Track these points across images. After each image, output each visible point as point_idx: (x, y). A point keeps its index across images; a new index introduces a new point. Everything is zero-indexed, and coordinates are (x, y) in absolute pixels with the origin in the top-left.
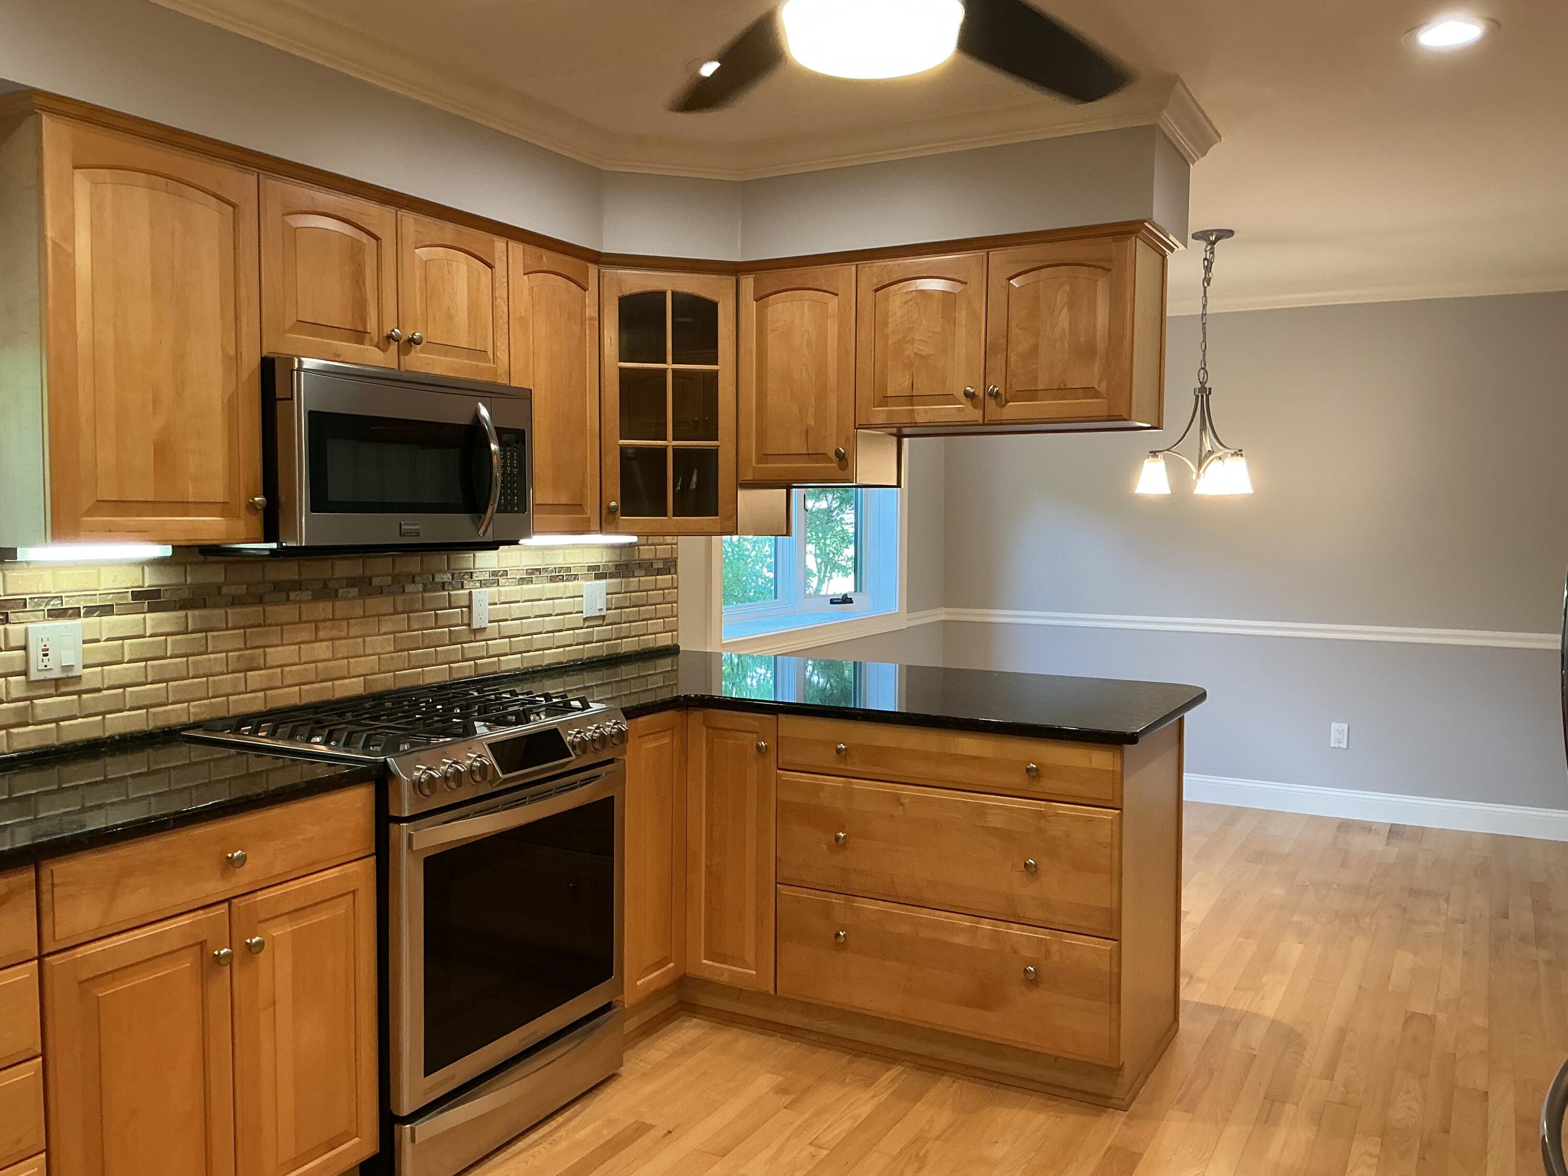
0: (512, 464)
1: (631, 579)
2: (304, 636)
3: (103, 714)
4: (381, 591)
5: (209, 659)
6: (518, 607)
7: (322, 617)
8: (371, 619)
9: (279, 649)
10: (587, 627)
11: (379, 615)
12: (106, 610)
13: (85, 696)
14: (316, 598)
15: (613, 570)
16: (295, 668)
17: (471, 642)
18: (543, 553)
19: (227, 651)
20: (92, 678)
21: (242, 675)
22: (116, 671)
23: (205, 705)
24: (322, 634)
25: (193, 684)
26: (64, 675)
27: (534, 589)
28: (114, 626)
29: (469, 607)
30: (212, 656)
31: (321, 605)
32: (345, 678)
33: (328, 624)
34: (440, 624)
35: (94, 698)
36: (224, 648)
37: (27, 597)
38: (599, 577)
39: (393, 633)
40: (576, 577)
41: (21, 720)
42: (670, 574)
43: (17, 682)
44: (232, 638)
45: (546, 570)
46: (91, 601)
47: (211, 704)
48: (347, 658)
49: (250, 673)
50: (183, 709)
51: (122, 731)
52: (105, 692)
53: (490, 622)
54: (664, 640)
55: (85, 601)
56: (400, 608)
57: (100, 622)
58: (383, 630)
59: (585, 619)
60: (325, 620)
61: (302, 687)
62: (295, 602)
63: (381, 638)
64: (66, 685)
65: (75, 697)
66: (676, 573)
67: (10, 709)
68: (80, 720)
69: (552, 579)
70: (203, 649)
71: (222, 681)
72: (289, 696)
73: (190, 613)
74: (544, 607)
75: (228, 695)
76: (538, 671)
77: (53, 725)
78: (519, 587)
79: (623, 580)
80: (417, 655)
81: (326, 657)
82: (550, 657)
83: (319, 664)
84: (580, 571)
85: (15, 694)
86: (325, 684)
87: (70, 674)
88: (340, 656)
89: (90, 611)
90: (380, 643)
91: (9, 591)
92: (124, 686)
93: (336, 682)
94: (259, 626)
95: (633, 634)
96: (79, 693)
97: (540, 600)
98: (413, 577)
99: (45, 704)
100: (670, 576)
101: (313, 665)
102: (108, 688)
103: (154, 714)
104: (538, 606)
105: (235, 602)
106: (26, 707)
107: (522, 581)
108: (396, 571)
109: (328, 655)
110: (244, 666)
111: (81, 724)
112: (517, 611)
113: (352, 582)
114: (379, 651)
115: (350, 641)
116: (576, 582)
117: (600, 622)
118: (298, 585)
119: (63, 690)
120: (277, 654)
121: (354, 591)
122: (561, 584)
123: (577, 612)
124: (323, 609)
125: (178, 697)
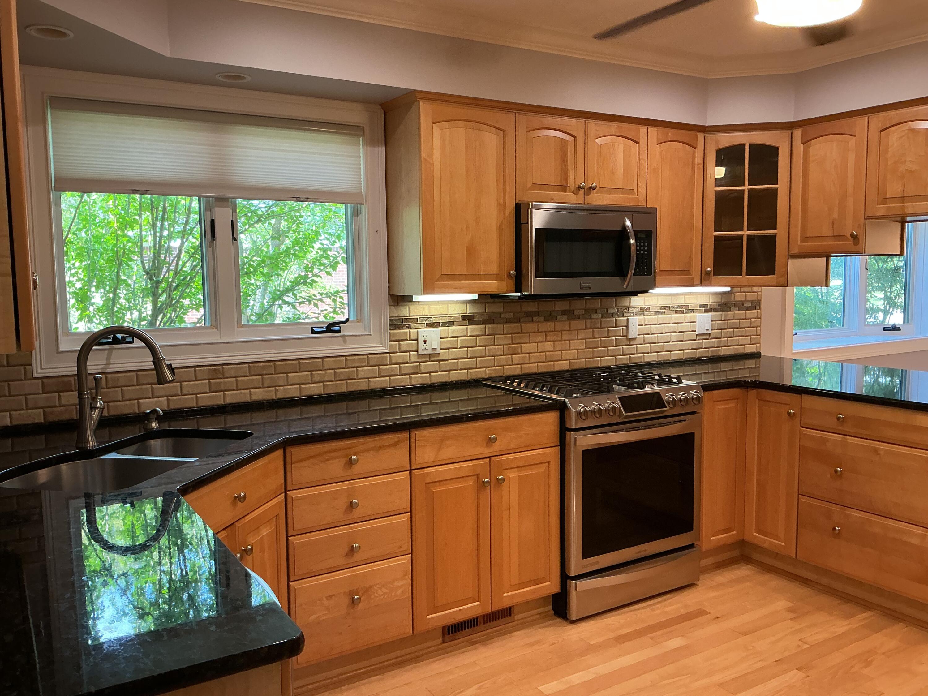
0: (644, 249)
1: (729, 313)
2: (541, 339)
3: (449, 371)
4: (579, 317)
5: (495, 348)
6: (656, 327)
7: (549, 330)
8: (574, 332)
9: (527, 345)
10: (699, 340)
11: (578, 330)
12: (451, 324)
13: (441, 362)
14: (547, 320)
15: (716, 307)
16: (535, 354)
17: (628, 345)
18: (671, 298)
19: (503, 345)
20: (444, 354)
21: (510, 356)
22: (454, 351)
23: (493, 370)
24: (548, 338)
25: (487, 360)
26: (432, 353)
27: (666, 318)
28: (453, 331)
29: (627, 326)
30: (497, 347)
31: (549, 324)
32: (560, 361)
33: (552, 333)
34: (610, 335)
35: (444, 364)
36: (502, 343)
37: (418, 317)
38: (706, 311)
39: (585, 339)
40: (692, 311)
41: (415, 371)
42: (755, 309)
43: (414, 355)
44: (505, 339)
45: (673, 307)
46: (444, 319)
47: (496, 369)
48: (561, 351)
49: (513, 356)
50: (483, 371)
51: (456, 379)
52: (450, 361)
53: (638, 335)
54: (751, 349)
55: (442, 319)
56: (589, 326)
57: (448, 329)
58: (580, 337)
59: (697, 335)
60: (550, 331)
61: (539, 364)
62: (536, 322)
63: (578, 341)
64: (434, 357)
65: (437, 362)
66: (760, 309)
67: (411, 366)
68: (439, 373)
69: (676, 312)
70: (492, 343)
71: (501, 358)
72: (532, 368)
73: (487, 326)
74: (671, 328)
75: (503, 366)
76: (667, 363)
77: (428, 375)
78: (656, 316)
79: (723, 313)
80: (598, 351)
81: (551, 349)
82: (675, 355)
83: (547, 353)
84: (694, 307)
85: (413, 360)
86: (549, 363)
87: (435, 352)
88: (557, 349)
89: (444, 324)
90: (578, 344)
91: (411, 315)
92: (458, 359)
93: (556, 363)
94: (519, 333)
95: (729, 344)
96: (439, 361)
97: (669, 324)
98: (596, 310)
99: (426, 365)
100: (756, 311)
101: (544, 353)
102: (451, 360)
103: (471, 372)
104: (668, 327)
105: (508, 321)
106: (417, 366)
107: (658, 313)
108: (588, 307)
109: (552, 348)
110: (511, 353)
111: (439, 375)
112: (655, 329)
113: (564, 313)
114: (577, 348)
115: (563, 342)
116: (692, 314)
117: (707, 337)
118: (537, 314)
119: (432, 359)
120: (527, 347)
121: (565, 317)
122: (683, 315)
123: (692, 331)
124: (550, 325)
125: (481, 366)
